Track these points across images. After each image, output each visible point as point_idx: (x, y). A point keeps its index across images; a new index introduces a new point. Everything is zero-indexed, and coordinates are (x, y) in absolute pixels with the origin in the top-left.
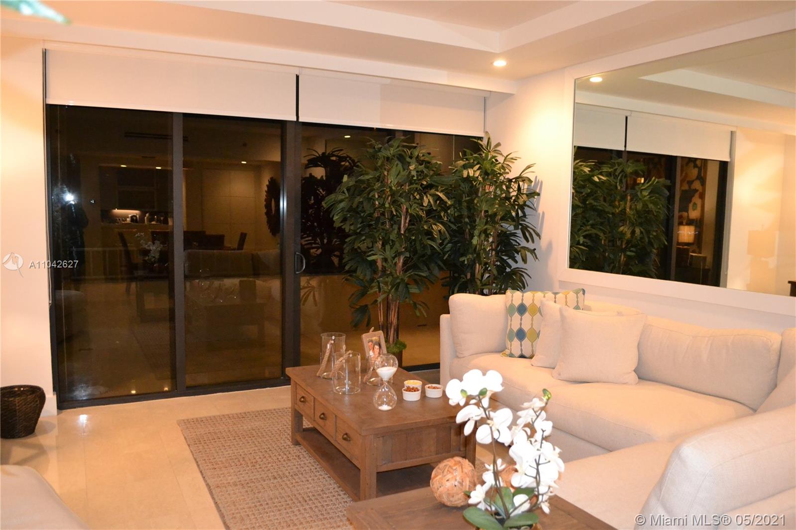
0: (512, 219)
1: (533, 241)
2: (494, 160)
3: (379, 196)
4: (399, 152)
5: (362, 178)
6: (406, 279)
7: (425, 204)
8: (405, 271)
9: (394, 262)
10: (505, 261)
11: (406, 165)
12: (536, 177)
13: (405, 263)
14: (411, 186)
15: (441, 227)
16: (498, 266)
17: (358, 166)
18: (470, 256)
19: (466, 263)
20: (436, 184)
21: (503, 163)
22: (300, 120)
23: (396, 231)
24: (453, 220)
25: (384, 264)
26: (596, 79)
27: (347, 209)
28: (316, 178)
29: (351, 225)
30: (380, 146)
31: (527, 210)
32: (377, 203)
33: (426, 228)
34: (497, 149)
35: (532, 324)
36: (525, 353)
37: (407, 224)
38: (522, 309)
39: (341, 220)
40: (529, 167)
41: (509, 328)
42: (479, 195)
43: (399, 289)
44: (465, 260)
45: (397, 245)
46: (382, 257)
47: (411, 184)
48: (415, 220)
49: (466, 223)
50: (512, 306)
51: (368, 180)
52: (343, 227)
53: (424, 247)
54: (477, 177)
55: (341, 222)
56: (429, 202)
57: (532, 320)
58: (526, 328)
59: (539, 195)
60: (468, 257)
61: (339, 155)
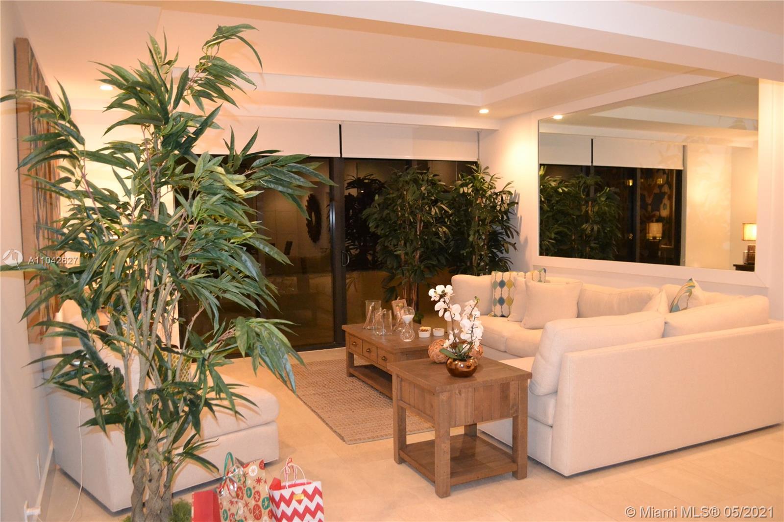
0: (499, 221)
1: (513, 237)
2: (482, 180)
3: (401, 209)
4: (414, 177)
5: (388, 196)
6: (422, 267)
7: (433, 213)
8: (421, 262)
9: (413, 255)
10: (495, 253)
11: (419, 186)
12: (515, 191)
13: (420, 257)
14: (423, 201)
15: (445, 229)
16: (489, 257)
17: (385, 188)
18: (467, 250)
19: (465, 254)
20: (441, 199)
21: (490, 182)
22: (343, 156)
23: (413, 233)
24: (454, 224)
25: (406, 257)
26: (558, 117)
27: (378, 219)
28: (353, 196)
29: (382, 230)
30: (401, 173)
31: (509, 215)
32: (400, 214)
33: (434, 230)
34: (486, 171)
35: (509, 294)
36: (504, 314)
37: (421, 228)
38: (502, 284)
39: (374, 226)
40: (509, 184)
41: (494, 297)
42: (473, 205)
43: (417, 273)
44: (464, 252)
45: (415, 243)
46: (404, 252)
47: (423, 199)
48: (427, 225)
49: (464, 226)
50: (495, 282)
51: (393, 198)
52: (376, 232)
53: (433, 243)
54: (470, 193)
55: (375, 228)
56: (436, 212)
57: (509, 291)
58: (505, 297)
59: (517, 203)
60: (466, 250)
61: (371, 178)
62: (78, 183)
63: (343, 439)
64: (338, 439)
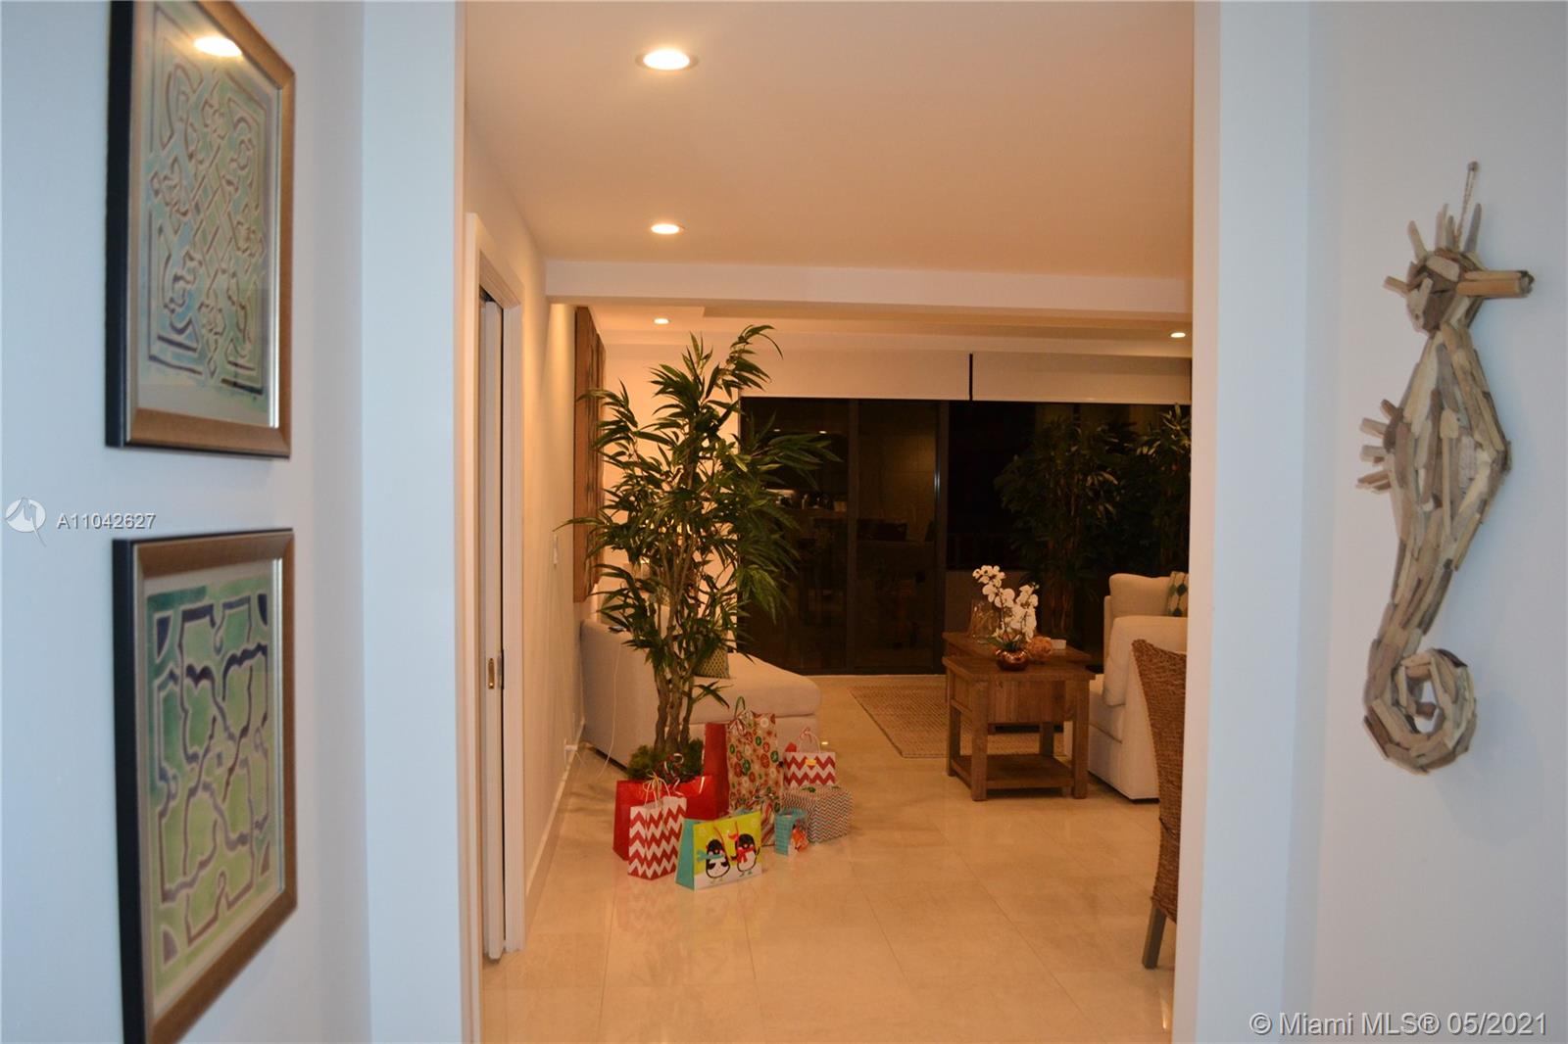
2: (1173, 436)
7: (1088, 484)
22: (974, 399)
33: (1090, 508)
46: (1053, 538)
50: (1171, 587)
54: (1152, 455)
56: (1093, 482)
62: (630, 456)
63: (901, 753)
64: (895, 752)
